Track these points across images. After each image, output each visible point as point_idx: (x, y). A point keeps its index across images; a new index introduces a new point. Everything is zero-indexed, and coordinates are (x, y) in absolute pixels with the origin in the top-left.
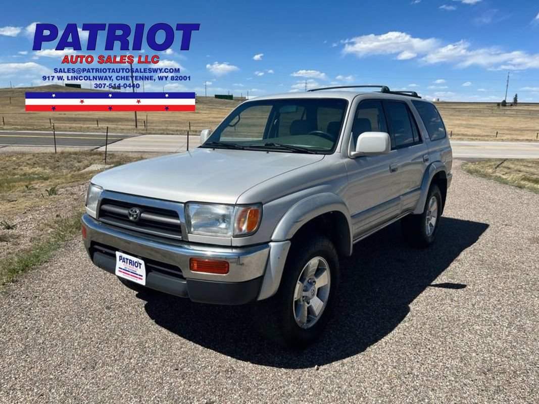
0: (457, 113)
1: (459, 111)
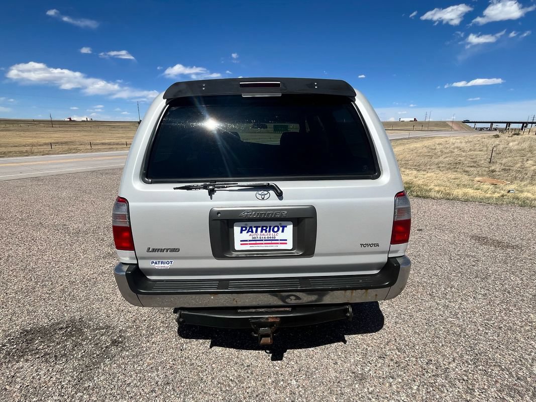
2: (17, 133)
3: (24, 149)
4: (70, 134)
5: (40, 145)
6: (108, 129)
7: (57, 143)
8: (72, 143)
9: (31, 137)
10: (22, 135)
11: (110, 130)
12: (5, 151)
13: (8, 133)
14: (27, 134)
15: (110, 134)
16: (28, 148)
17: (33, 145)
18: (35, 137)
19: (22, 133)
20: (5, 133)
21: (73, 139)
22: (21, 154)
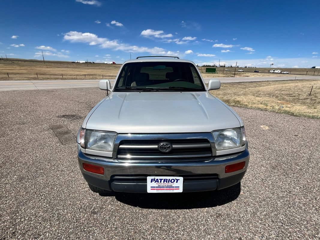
0: (116, 68)
1: (117, 67)
2: (72, 69)
3: (74, 77)
4: (95, 70)
5: (81, 76)
6: (114, 68)
7: (88, 75)
8: (95, 75)
9: (78, 71)
10: (74, 70)
11: (114, 69)
12: (66, 77)
13: (68, 69)
14: (76, 69)
15: (114, 71)
16: (75, 77)
17: (77, 75)
18: (79, 71)
19: (73, 69)
20: (67, 69)
21: (95, 73)
22: (72, 79)
